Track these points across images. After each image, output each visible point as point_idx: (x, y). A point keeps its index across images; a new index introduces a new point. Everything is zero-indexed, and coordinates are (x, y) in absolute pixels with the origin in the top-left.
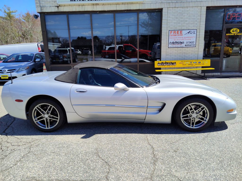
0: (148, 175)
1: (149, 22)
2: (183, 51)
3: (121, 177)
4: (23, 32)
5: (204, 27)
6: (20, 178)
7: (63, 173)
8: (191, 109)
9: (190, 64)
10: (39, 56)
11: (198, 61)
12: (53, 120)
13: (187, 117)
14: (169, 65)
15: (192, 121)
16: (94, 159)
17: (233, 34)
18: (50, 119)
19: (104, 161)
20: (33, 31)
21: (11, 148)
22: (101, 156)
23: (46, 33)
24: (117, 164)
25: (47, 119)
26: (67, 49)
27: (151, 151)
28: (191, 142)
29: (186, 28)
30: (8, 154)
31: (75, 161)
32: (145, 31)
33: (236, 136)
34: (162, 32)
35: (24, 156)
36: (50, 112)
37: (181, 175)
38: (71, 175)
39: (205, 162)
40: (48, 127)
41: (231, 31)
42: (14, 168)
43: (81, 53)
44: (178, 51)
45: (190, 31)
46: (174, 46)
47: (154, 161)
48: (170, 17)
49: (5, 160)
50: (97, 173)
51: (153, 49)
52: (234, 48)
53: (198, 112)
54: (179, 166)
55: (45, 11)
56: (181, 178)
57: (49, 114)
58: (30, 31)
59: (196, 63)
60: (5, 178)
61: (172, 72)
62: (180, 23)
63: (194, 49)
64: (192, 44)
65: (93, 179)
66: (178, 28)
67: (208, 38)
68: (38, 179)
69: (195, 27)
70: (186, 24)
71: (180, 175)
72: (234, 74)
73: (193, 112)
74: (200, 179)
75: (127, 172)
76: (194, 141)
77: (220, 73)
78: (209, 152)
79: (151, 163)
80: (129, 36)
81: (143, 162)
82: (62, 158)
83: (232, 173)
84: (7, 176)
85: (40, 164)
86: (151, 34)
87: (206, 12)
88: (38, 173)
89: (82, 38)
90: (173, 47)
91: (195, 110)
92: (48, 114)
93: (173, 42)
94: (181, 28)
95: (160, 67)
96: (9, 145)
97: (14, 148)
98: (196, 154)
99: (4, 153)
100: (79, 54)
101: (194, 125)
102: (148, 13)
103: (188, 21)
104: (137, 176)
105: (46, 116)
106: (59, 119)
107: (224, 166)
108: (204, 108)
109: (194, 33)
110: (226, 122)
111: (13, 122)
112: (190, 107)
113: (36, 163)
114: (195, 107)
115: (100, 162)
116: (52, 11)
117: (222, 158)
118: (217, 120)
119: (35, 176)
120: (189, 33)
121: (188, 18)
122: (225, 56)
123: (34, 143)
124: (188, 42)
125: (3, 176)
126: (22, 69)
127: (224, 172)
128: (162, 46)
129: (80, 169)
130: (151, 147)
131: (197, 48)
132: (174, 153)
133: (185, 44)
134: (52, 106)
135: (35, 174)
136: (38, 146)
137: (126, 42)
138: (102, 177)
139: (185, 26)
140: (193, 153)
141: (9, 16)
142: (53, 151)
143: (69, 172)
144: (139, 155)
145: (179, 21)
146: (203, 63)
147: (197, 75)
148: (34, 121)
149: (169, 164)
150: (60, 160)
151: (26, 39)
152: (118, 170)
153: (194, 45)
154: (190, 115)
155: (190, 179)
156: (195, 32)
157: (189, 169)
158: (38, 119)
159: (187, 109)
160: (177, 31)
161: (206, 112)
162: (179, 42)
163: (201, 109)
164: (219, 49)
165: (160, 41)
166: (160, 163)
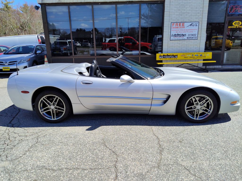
0: (155, 164)
1: (149, 14)
2: (185, 44)
3: (129, 166)
4: (21, 23)
5: (207, 19)
6: (30, 167)
7: (72, 162)
8: (196, 101)
9: (191, 57)
10: (39, 48)
11: (200, 54)
12: (58, 111)
13: (191, 108)
14: (171, 58)
15: (196, 112)
16: (101, 148)
17: (235, 27)
18: (56, 110)
19: (111, 151)
20: (31, 22)
21: (18, 138)
22: (108, 146)
23: (47, 25)
24: (124, 154)
25: (53, 110)
26: (67, 41)
27: (157, 142)
28: (195, 133)
29: (188, 20)
30: (17, 144)
31: (83, 151)
32: (145, 23)
33: (239, 127)
34: (164, 24)
35: (32, 146)
36: (56, 104)
37: (188, 164)
38: (80, 164)
39: (210, 152)
40: (54, 118)
41: (233, 24)
42: (23, 157)
43: (80, 45)
44: (180, 44)
45: (192, 24)
46: (176, 38)
47: (160, 151)
48: (173, 9)
49: (14, 149)
50: (106, 162)
51: (153, 41)
52: (235, 41)
53: (202, 103)
54: (185, 156)
55: (46, 3)
56: (188, 167)
57: (56, 106)
58: (28, 23)
59: (198, 55)
60: (16, 166)
61: (173, 64)
62: (183, 15)
63: (196, 42)
64: (194, 36)
65: (102, 168)
66: (180, 21)
67: (209, 31)
68: (48, 168)
69: (198, 20)
70: (188, 17)
71: (186, 164)
72: (235, 67)
73: (197, 104)
74: (206, 167)
75: (134, 161)
76: (198, 132)
77: (221, 66)
78: (213, 142)
79: (157, 153)
80: (128, 28)
81: (150, 152)
82: (70, 148)
83: (237, 162)
84: (18, 165)
85: (49, 154)
86: (150, 26)
87: (209, 4)
88: (47, 162)
89: (81, 30)
90: (175, 40)
91: (200, 102)
92: (54, 105)
93: (175, 35)
94: (183, 20)
95: (161, 59)
96: (16, 135)
97: (21, 139)
98: (201, 144)
99: (12, 143)
100: (79, 46)
101: (198, 117)
102: (147, 4)
103: (190, 13)
104: (144, 165)
105: (52, 107)
106: (65, 110)
107: (229, 156)
108: (208, 100)
109: (196, 26)
110: (229, 114)
111: (18, 113)
112: (194, 98)
113: (45, 153)
114: (199, 99)
115: (108, 152)
116: (53, 2)
117: (226, 148)
118: (221, 112)
119: (45, 165)
120: (191, 25)
121: (190, 10)
122: (226, 49)
123: (41, 133)
124: (190, 35)
125: (13, 165)
126: (23, 61)
127: (229, 161)
128: (164, 38)
129: (88, 158)
130: (156, 137)
131: (199, 40)
132: (180, 143)
133: (187, 36)
134: (58, 97)
135: (45, 163)
136: (45, 137)
137: (126, 35)
138: (110, 165)
139: (187, 18)
140: (198, 144)
141: (7, 7)
142: (61, 141)
143: (78, 161)
144: (145, 145)
145: (181, 13)
146: (205, 56)
147: (198, 68)
148: (40, 112)
149: (175, 154)
150: (68, 150)
151: (24, 31)
152: (126, 159)
153: (196, 38)
154: (194, 107)
155: (196, 167)
156: (198, 25)
157: (195, 158)
158: (44, 110)
159: (191, 101)
160: (179, 24)
161: (210, 104)
162: (181, 35)
163: (205, 101)
164: (221, 42)
165: (162, 33)
166: (166, 152)
